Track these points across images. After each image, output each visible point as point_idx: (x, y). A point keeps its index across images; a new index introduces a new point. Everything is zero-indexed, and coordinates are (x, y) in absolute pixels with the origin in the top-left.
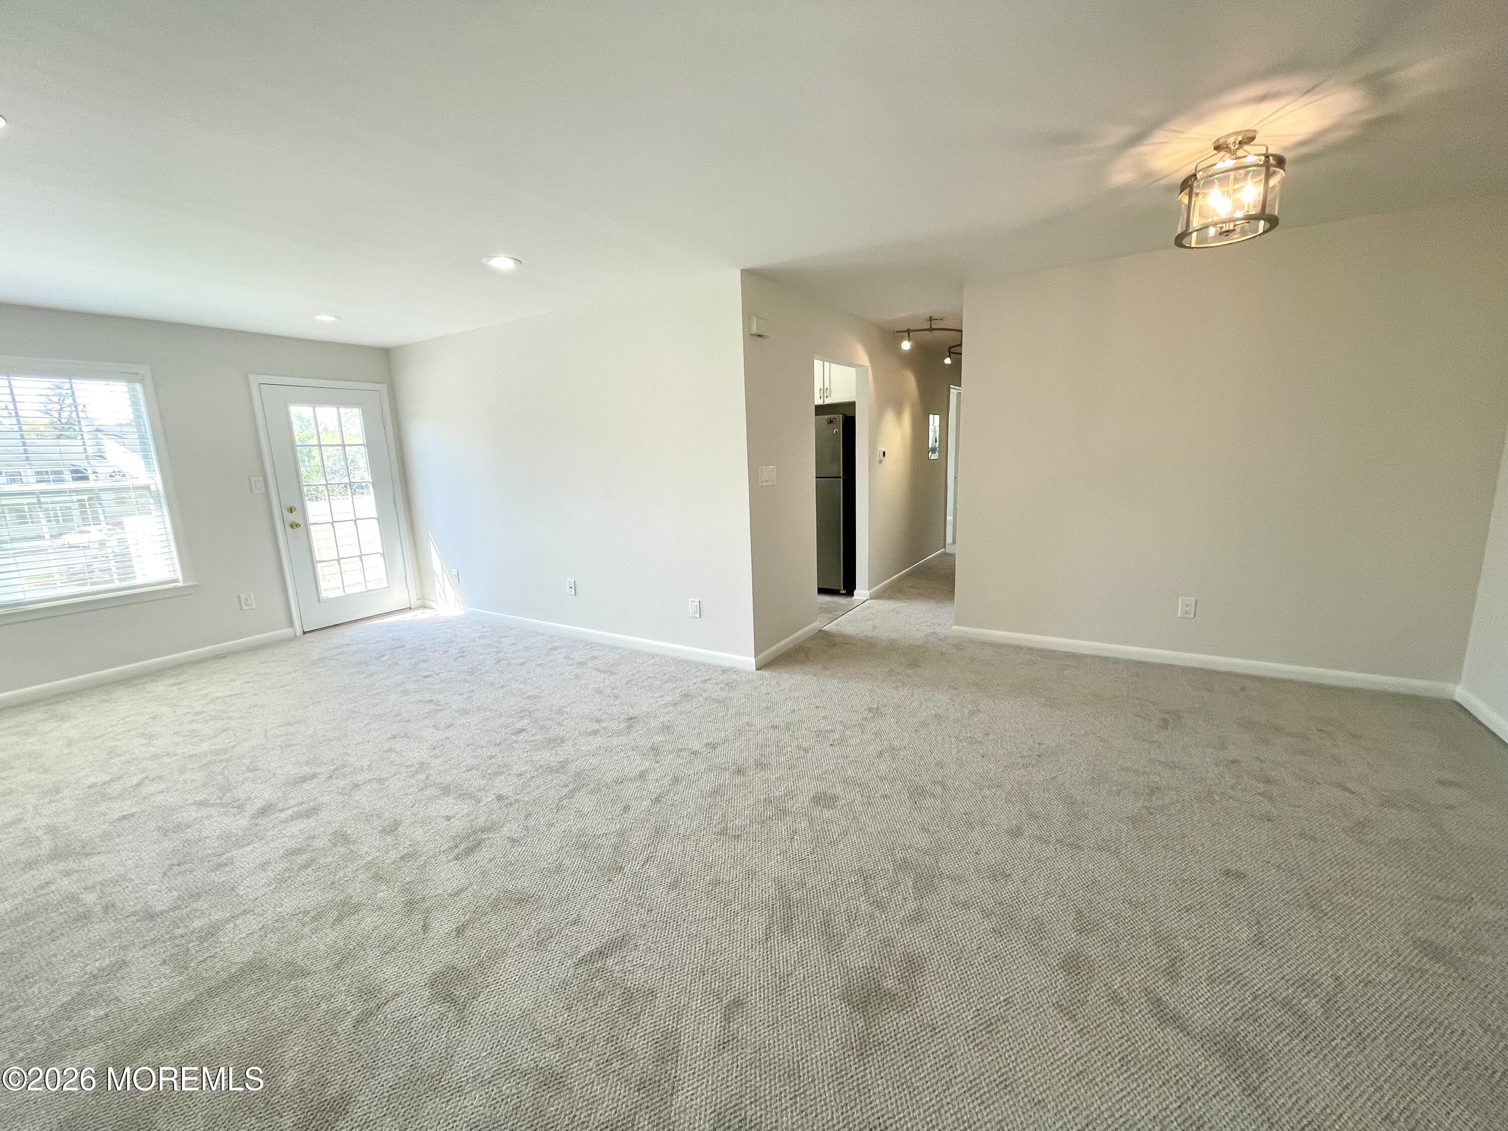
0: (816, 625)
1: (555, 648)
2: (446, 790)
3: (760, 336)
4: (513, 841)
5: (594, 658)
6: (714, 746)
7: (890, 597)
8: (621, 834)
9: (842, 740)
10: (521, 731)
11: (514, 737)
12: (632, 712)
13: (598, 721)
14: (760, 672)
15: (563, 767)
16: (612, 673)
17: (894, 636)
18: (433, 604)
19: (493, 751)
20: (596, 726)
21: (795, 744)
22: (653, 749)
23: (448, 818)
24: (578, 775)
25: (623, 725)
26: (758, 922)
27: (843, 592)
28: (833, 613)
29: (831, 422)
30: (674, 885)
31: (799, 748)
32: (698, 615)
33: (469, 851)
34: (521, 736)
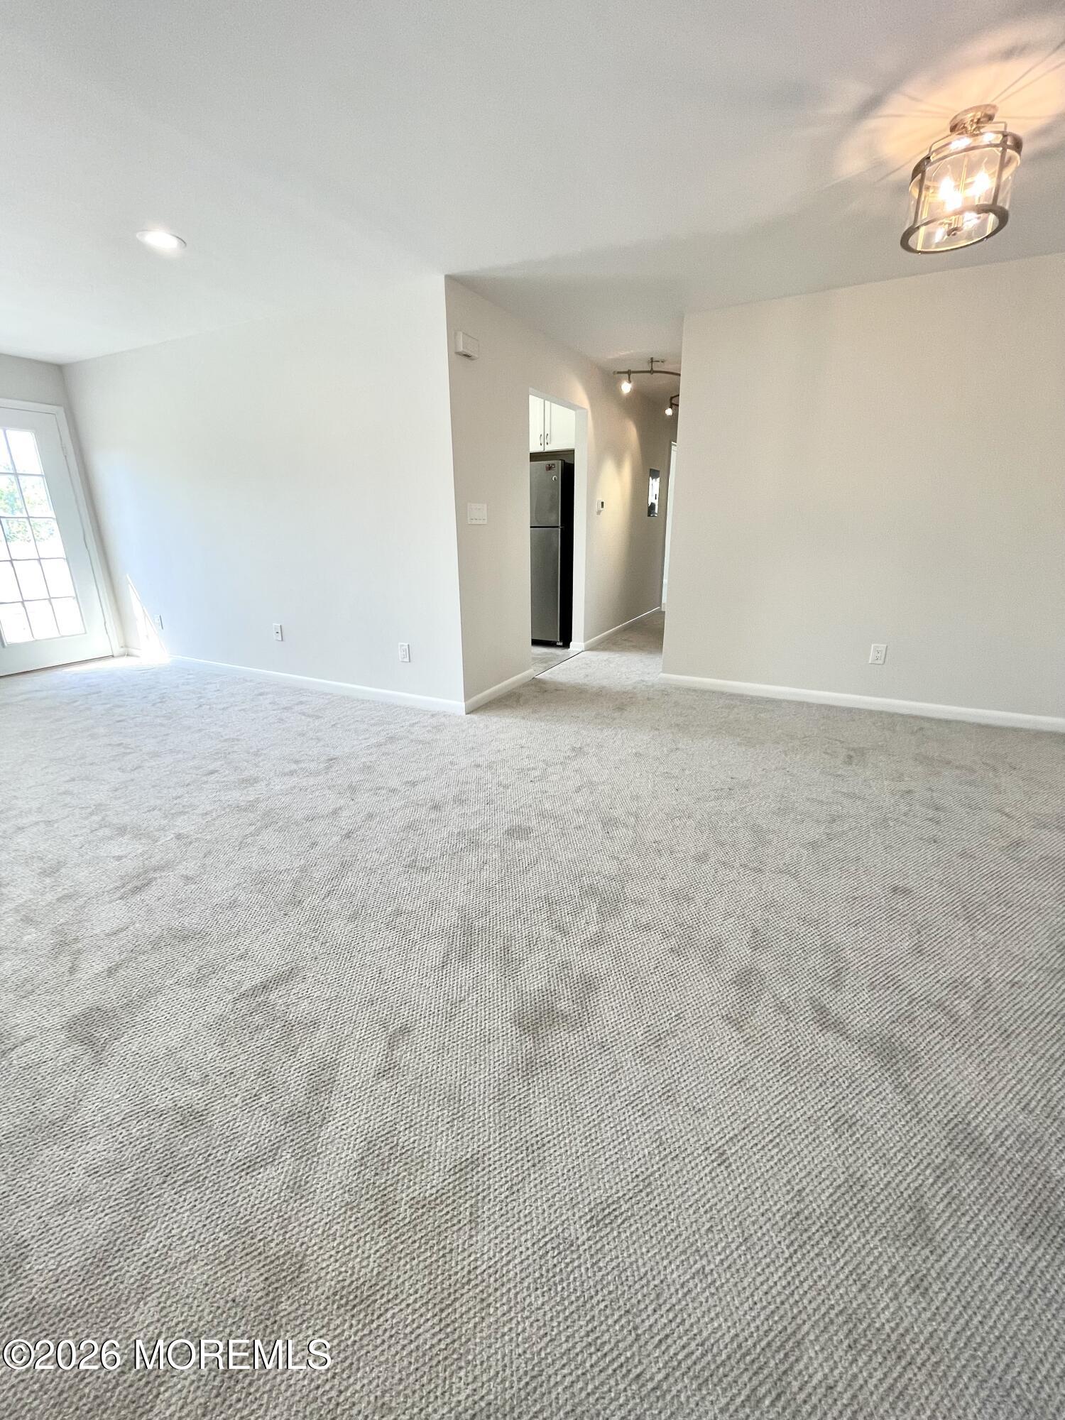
0: (530, 672)
1: (261, 694)
2: (122, 830)
3: (467, 356)
4: (188, 879)
5: (301, 703)
6: (414, 784)
7: (604, 650)
8: (303, 869)
9: (541, 778)
10: (212, 773)
11: (205, 779)
12: (334, 753)
13: (297, 762)
14: (474, 717)
15: (251, 806)
16: (318, 717)
17: (605, 683)
18: (134, 652)
19: (180, 791)
20: (294, 767)
21: (495, 781)
22: (350, 786)
23: (119, 858)
24: (267, 814)
25: (322, 766)
26: (435, 950)
27: (561, 644)
28: (548, 664)
29: (549, 468)
30: (353, 918)
31: (499, 784)
32: (407, 660)
33: (137, 890)
34: (213, 777)
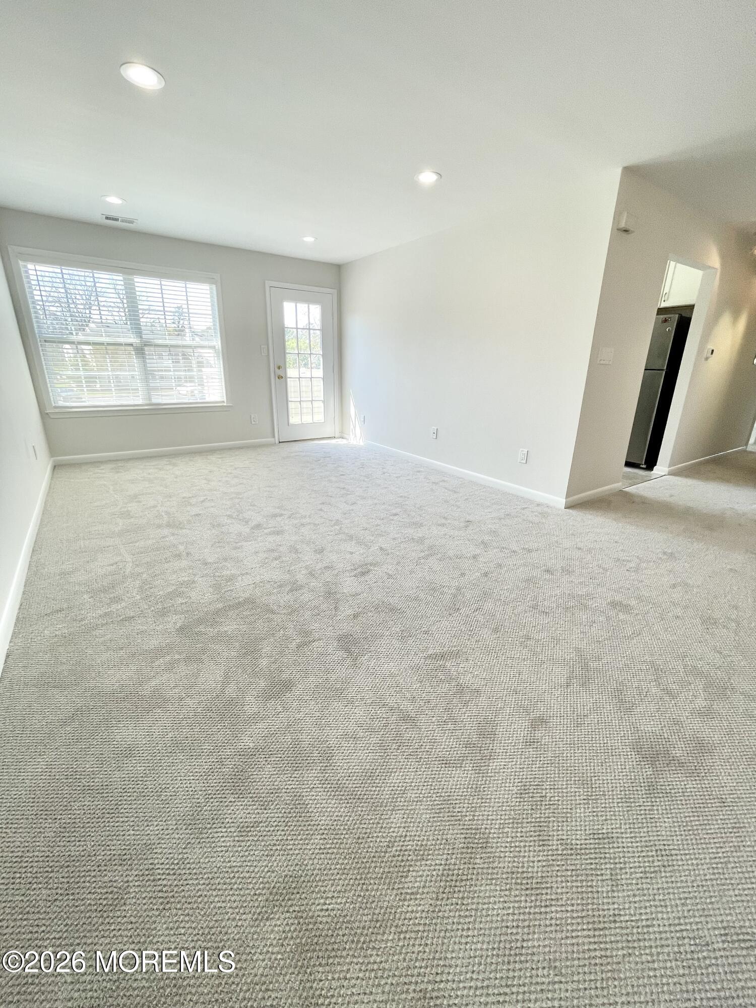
0: (618, 486)
1: (419, 472)
2: (351, 538)
3: (626, 231)
4: (390, 576)
5: (444, 481)
6: (530, 551)
7: (687, 476)
8: (458, 589)
9: (637, 570)
10: (396, 515)
11: (392, 518)
12: (469, 518)
13: (445, 518)
14: (568, 510)
15: (421, 540)
16: (455, 492)
17: (690, 504)
18: (348, 437)
19: (379, 522)
20: (443, 521)
21: (595, 563)
22: (483, 542)
23: (352, 553)
24: (431, 548)
25: (462, 524)
26: (560, 674)
27: (644, 466)
28: (635, 481)
29: (666, 321)
30: (496, 630)
31: (599, 566)
32: (524, 462)
33: (363, 574)
34: (395, 518)
